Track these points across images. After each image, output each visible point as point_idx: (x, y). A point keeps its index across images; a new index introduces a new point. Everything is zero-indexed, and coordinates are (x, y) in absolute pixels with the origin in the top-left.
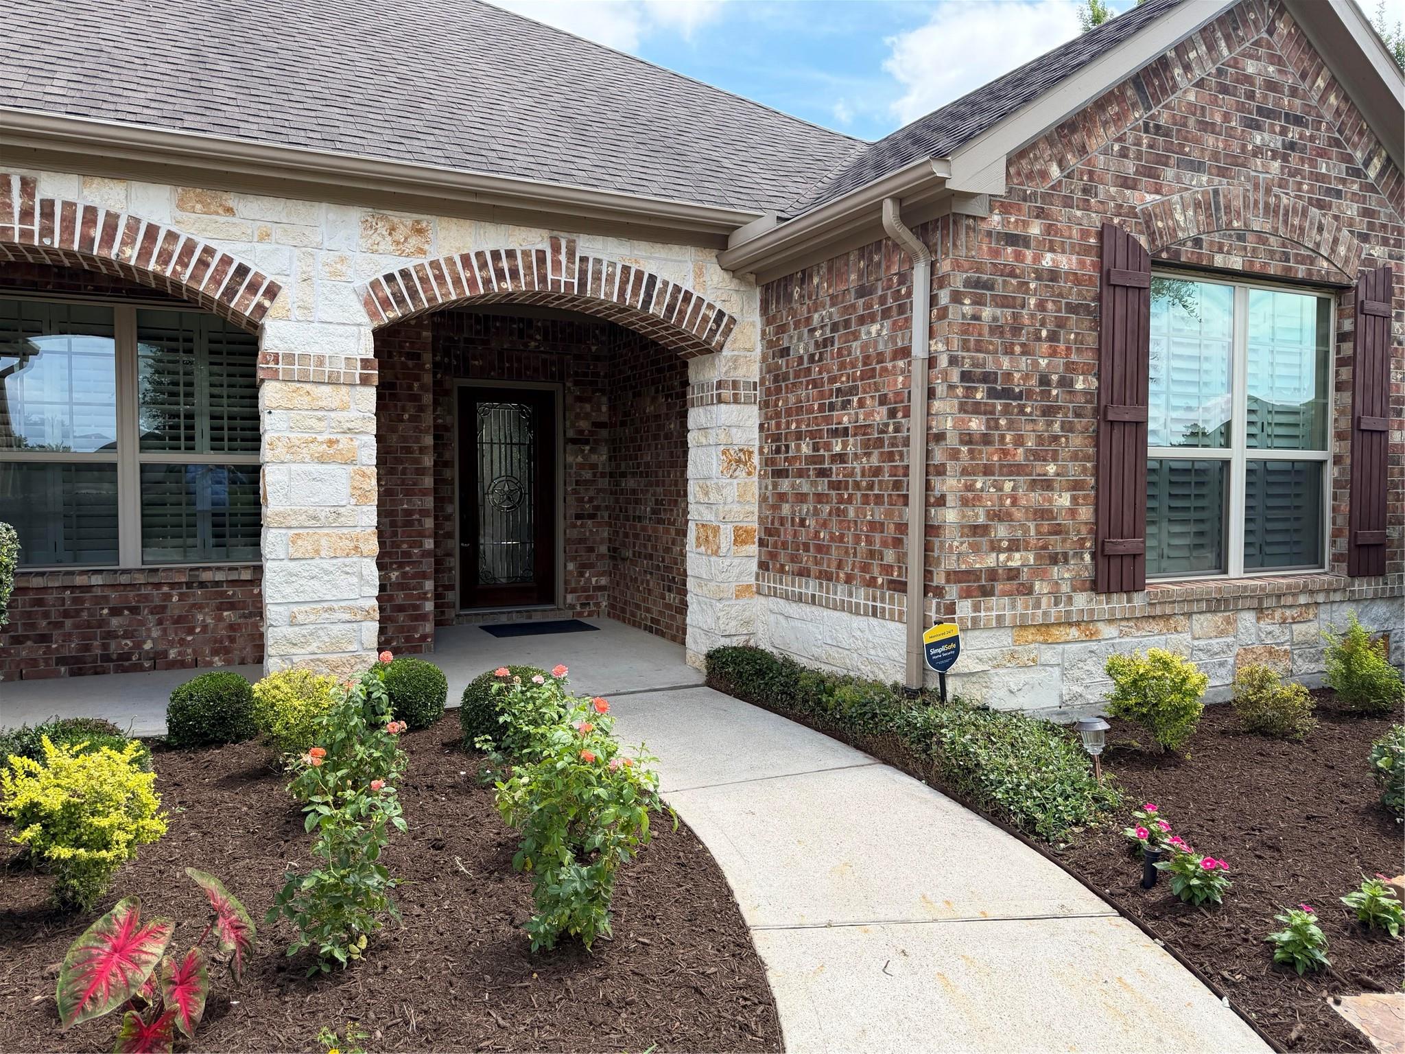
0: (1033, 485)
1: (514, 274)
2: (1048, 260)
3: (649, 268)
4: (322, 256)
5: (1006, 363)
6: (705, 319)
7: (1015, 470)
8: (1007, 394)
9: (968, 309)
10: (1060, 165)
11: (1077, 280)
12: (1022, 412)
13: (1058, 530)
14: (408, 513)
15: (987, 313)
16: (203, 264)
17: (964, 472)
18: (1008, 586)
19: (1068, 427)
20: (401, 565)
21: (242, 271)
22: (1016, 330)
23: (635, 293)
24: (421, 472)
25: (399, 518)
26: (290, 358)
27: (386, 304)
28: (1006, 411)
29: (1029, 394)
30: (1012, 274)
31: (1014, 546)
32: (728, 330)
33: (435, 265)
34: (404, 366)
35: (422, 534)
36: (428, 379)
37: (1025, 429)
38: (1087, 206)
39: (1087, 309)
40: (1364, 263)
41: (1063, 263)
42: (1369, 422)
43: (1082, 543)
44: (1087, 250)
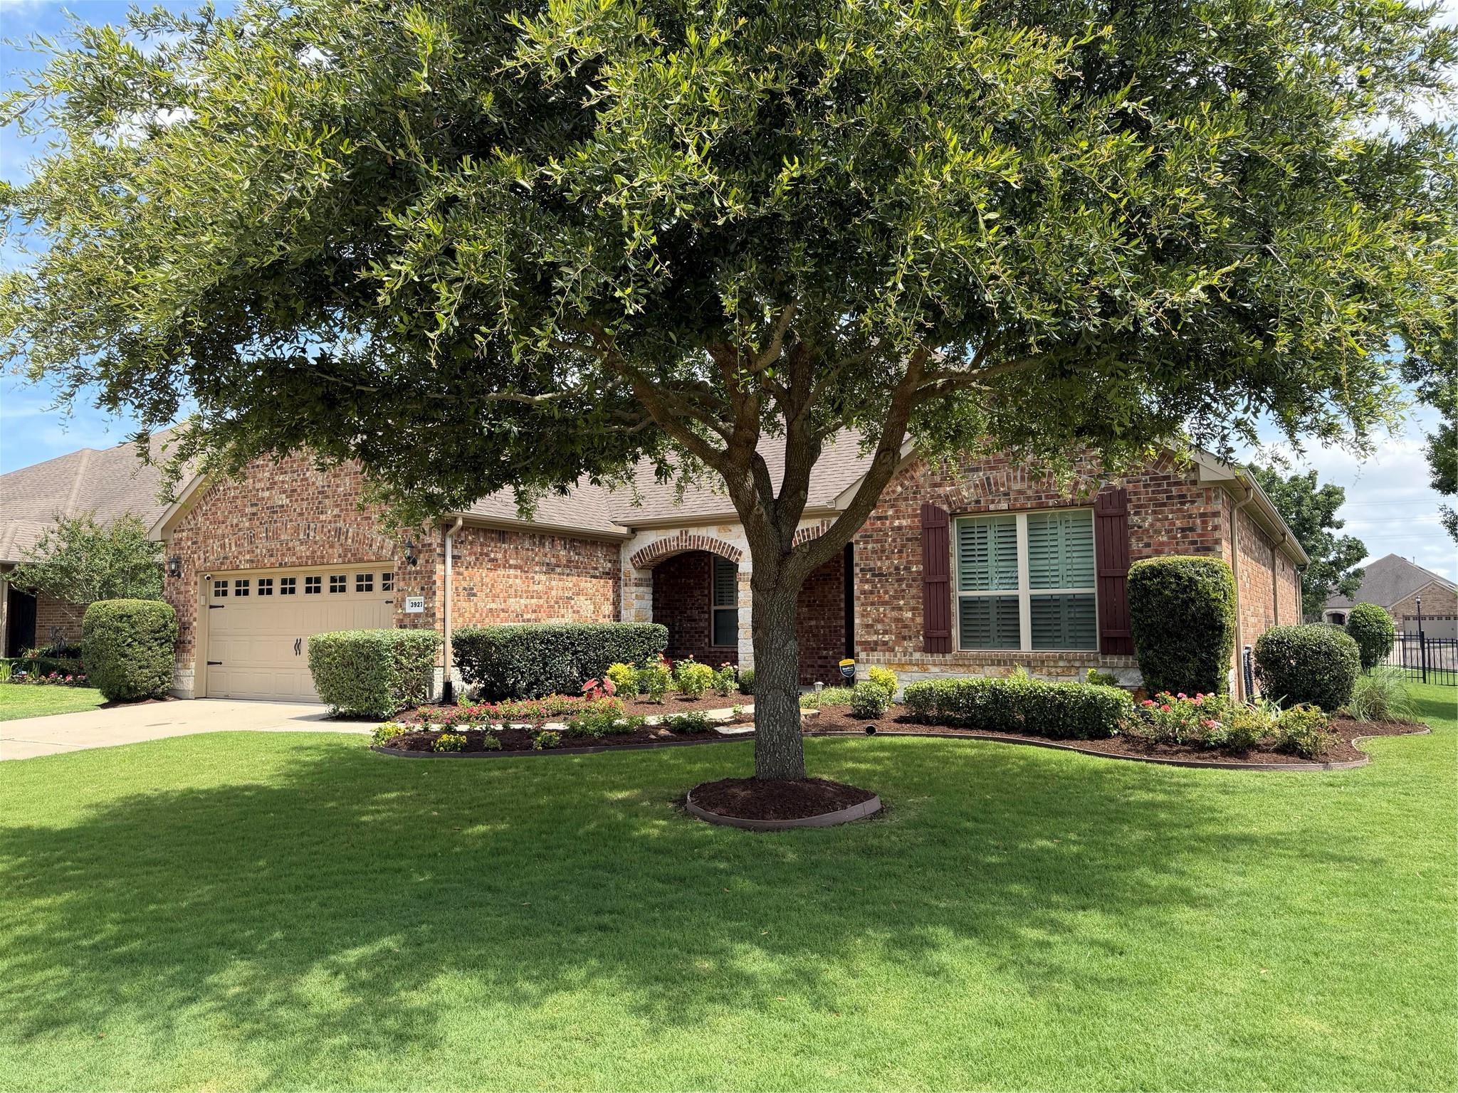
0: (893, 609)
2: (897, 523)
5: (879, 564)
7: (884, 603)
8: (881, 575)
11: (911, 528)
12: (887, 581)
13: (906, 627)
15: (870, 546)
16: (723, 547)
17: (864, 605)
18: (883, 648)
19: (909, 586)
21: (733, 548)
22: (883, 551)
28: (880, 581)
29: (890, 574)
30: (880, 531)
31: (885, 632)
37: (889, 588)
38: (915, 499)
39: (916, 539)
40: (1103, 490)
41: (904, 523)
42: (1110, 572)
43: (918, 632)
44: (916, 516)
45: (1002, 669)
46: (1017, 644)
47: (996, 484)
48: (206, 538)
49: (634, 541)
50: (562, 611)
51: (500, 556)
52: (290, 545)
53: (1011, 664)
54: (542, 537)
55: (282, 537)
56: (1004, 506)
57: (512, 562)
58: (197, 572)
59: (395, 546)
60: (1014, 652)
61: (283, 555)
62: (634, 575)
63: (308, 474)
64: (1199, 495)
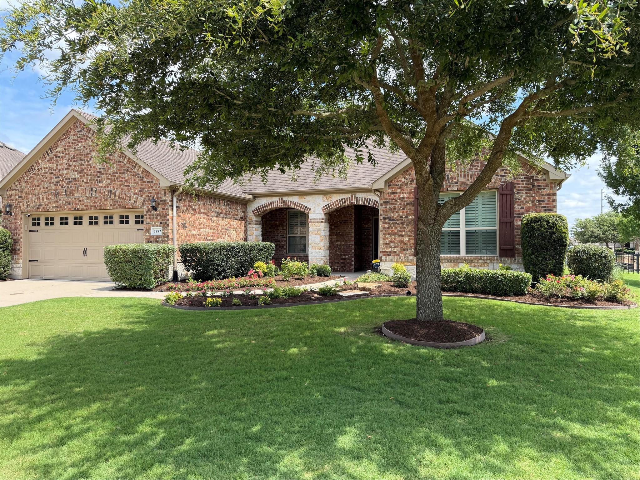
0: (399, 236)
1: (345, 202)
2: (402, 196)
3: (369, 197)
4: (317, 203)
5: (392, 215)
7: (395, 234)
8: (393, 220)
9: (384, 206)
10: (405, 178)
11: (409, 198)
12: (396, 223)
13: (405, 244)
15: (388, 207)
16: (301, 206)
17: (384, 234)
18: (394, 254)
19: (407, 225)
21: (306, 207)
22: (395, 209)
23: (367, 202)
26: (312, 219)
27: (325, 209)
28: (393, 223)
29: (398, 220)
30: (393, 199)
31: (395, 247)
33: (333, 202)
34: (349, 217)
37: (397, 226)
38: (411, 184)
39: (412, 203)
40: (503, 182)
41: (406, 196)
42: (505, 220)
43: (411, 247)
44: (411, 192)
45: (452, 264)
46: (459, 253)
47: (452, 178)
48: (27, 195)
49: (254, 202)
50: (224, 236)
51: (197, 207)
52: (81, 199)
53: (457, 262)
54: (215, 199)
55: (76, 195)
56: (455, 189)
57: (202, 211)
58: (22, 213)
59: (144, 201)
60: (458, 256)
61: (76, 204)
62: (254, 219)
63: (91, 162)
64: (547, 186)
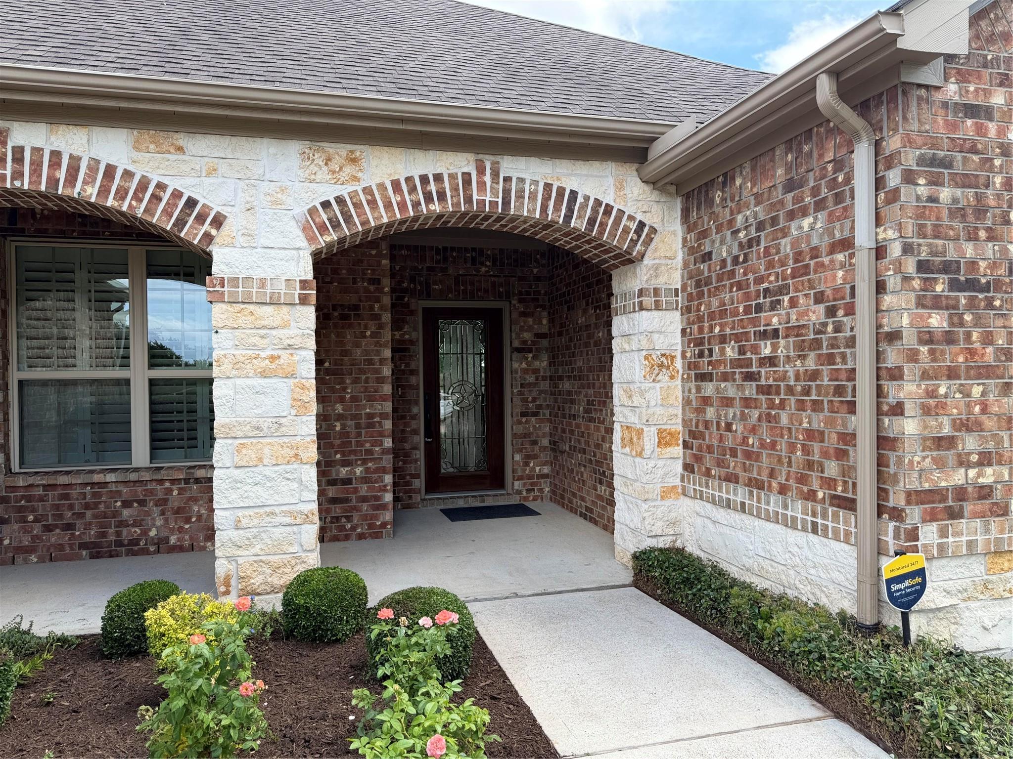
0: (1006, 389)
1: (442, 196)
3: (570, 184)
4: (265, 186)
6: (626, 230)
8: (972, 285)
9: (922, 190)
12: (990, 305)
14: (370, 416)
16: (156, 198)
17: (925, 376)
18: (980, 506)
20: (364, 462)
21: (191, 203)
23: (557, 208)
24: (381, 380)
25: (363, 421)
26: (234, 281)
27: (322, 229)
28: (972, 305)
30: (974, 150)
31: (985, 460)
32: (649, 240)
33: (367, 191)
34: (367, 290)
35: (382, 434)
36: (387, 300)
37: (995, 325)
